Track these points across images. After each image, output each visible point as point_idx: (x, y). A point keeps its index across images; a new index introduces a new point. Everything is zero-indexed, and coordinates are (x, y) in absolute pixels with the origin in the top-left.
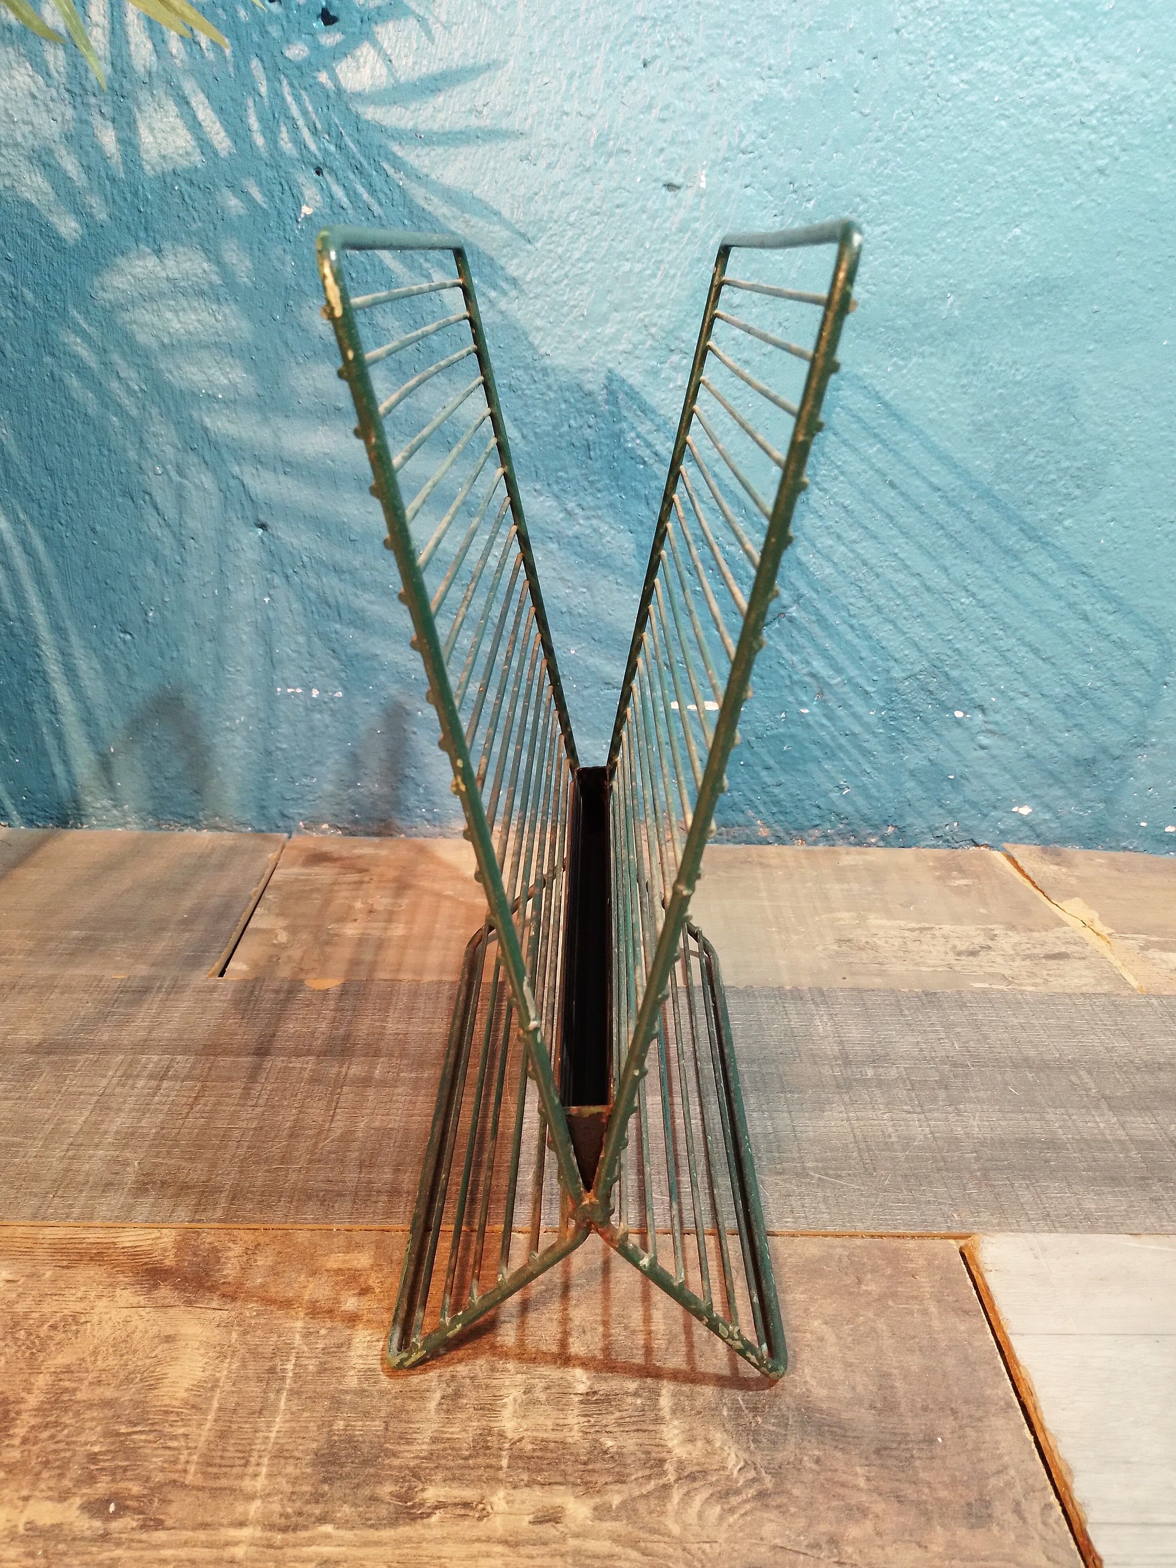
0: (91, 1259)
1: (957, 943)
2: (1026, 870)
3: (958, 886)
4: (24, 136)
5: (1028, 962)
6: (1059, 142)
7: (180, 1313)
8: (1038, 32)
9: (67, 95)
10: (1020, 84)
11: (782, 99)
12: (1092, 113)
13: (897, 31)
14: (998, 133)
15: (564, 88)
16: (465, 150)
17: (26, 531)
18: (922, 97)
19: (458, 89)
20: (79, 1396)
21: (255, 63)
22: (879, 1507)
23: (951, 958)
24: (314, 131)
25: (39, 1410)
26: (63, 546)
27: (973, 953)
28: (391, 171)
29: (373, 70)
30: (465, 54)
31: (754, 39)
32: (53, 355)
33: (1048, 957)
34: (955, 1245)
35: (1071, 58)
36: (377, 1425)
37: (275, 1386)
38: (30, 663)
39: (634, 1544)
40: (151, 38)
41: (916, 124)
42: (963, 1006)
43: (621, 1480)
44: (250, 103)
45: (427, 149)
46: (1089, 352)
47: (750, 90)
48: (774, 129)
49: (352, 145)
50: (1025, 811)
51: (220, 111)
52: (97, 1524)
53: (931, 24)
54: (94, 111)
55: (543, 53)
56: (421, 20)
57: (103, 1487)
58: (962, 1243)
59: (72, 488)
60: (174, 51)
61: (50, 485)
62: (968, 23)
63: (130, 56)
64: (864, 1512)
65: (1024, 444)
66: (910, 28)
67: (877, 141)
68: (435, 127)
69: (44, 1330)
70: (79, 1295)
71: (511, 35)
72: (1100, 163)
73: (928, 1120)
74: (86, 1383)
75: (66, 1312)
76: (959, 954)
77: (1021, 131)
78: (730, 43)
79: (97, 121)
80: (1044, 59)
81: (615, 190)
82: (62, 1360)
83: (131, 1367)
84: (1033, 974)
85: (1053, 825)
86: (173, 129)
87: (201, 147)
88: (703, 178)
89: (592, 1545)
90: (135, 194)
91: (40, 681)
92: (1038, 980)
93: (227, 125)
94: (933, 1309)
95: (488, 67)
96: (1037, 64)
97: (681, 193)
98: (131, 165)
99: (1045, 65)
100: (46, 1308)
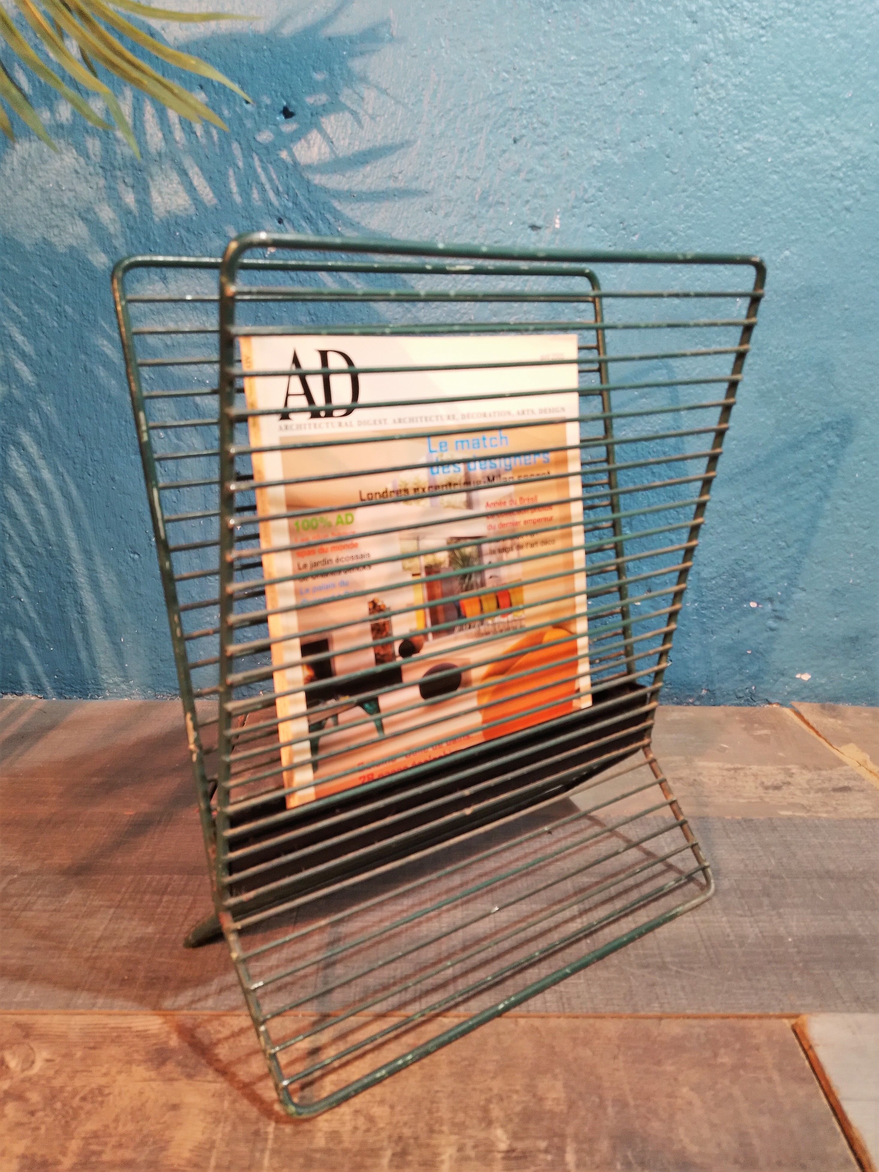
0: (113, 1041)
1: (764, 780)
2: (811, 722)
3: (760, 736)
4: (69, 200)
5: (820, 795)
6: (815, 189)
7: (182, 1085)
8: (798, 113)
9: (100, 171)
10: (787, 150)
11: (614, 163)
12: (839, 169)
13: (697, 114)
14: (772, 184)
15: (456, 159)
16: (386, 204)
17: (64, 481)
18: (715, 159)
19: (381, 161)
20: (105, 1157)
21: (235, 146)
23: (761, 791)
24: (277, 193)
26: (90, 490)
27: (777, 788)
28: (332, 220)
29: (320, 149)
30: (385, 137)
31: (593, 122)
32: (86, 354)
33: (835, 790)
34: (787, 1023)
35: (823, 131)
37: (260, 1146)
38: (63, 577)
40: (162, 130)
41: (712, 179)
42: (774, 829)
44: (231, 172)
45: (359, 204)
46: (843, 338)
47: (590, 158)
48: (609, 185)
49: (304, 202)
50: (806, 677)
51: (210, 180)
53: (720, 109)
54: (120, 181)
55: (442, 135)
56: (354, 113)
58: (793, 1021)
59: (98, 449)
60: (178, 139)
61: (82, 447)
62: (748, 108)
63: (146, 143)
65: (797, 406)
66: (706, 112)
67: (684, 191)
68: (364, 188)
70: (104, 1070)
71: (418, 123)
72: (847, 203)
73: (757, 922)
74: (110, 1146)
75: (94, 1086)
76: (767, 788)
77: (788, 182)
78: (576, 125)
79: (121, 187)
80: (803, 132)
81: (494, 231)
83: (145, 1132)
84: (825, 804)
85: (827, 688)
86: (176, 192)
87: (195, 204)
88: (557, 221)
90: (148, 239)
91: (70, 590)
92: (830, 809)
93: (214, 189)
94: (775, 1077)
95: (402, 145)
96: (799, 136)
97: (541, 232)
98: (145, 218)
99: (804, 136)
100: (78, 1083)
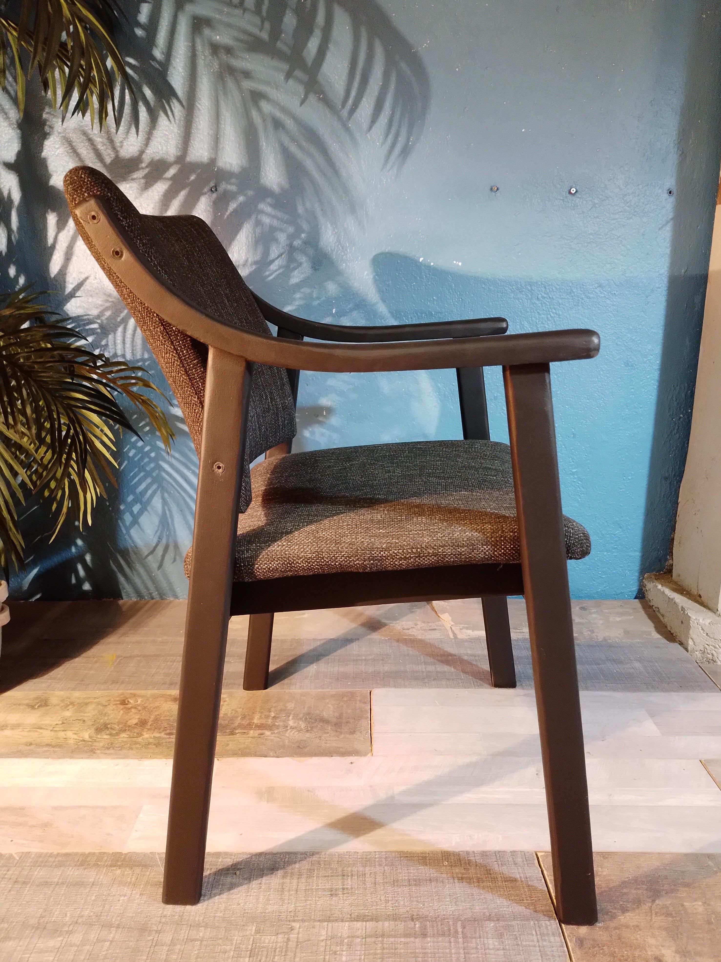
5: (423, 631)
22: (332, 732)
25: (152, 721)
33: (430, 629)
34: (369, 690)
36: (227, 722)
39: (278, 737)
43: (278, 729)
52: (168, 736)
57: (168, 731)
58: (371, 690)
64: (328, 733)
69: (152, 709)
73: (374, 667)
82: (157, 713)
84: (422, 634)
89: (270, 738)
92: (423, 636)
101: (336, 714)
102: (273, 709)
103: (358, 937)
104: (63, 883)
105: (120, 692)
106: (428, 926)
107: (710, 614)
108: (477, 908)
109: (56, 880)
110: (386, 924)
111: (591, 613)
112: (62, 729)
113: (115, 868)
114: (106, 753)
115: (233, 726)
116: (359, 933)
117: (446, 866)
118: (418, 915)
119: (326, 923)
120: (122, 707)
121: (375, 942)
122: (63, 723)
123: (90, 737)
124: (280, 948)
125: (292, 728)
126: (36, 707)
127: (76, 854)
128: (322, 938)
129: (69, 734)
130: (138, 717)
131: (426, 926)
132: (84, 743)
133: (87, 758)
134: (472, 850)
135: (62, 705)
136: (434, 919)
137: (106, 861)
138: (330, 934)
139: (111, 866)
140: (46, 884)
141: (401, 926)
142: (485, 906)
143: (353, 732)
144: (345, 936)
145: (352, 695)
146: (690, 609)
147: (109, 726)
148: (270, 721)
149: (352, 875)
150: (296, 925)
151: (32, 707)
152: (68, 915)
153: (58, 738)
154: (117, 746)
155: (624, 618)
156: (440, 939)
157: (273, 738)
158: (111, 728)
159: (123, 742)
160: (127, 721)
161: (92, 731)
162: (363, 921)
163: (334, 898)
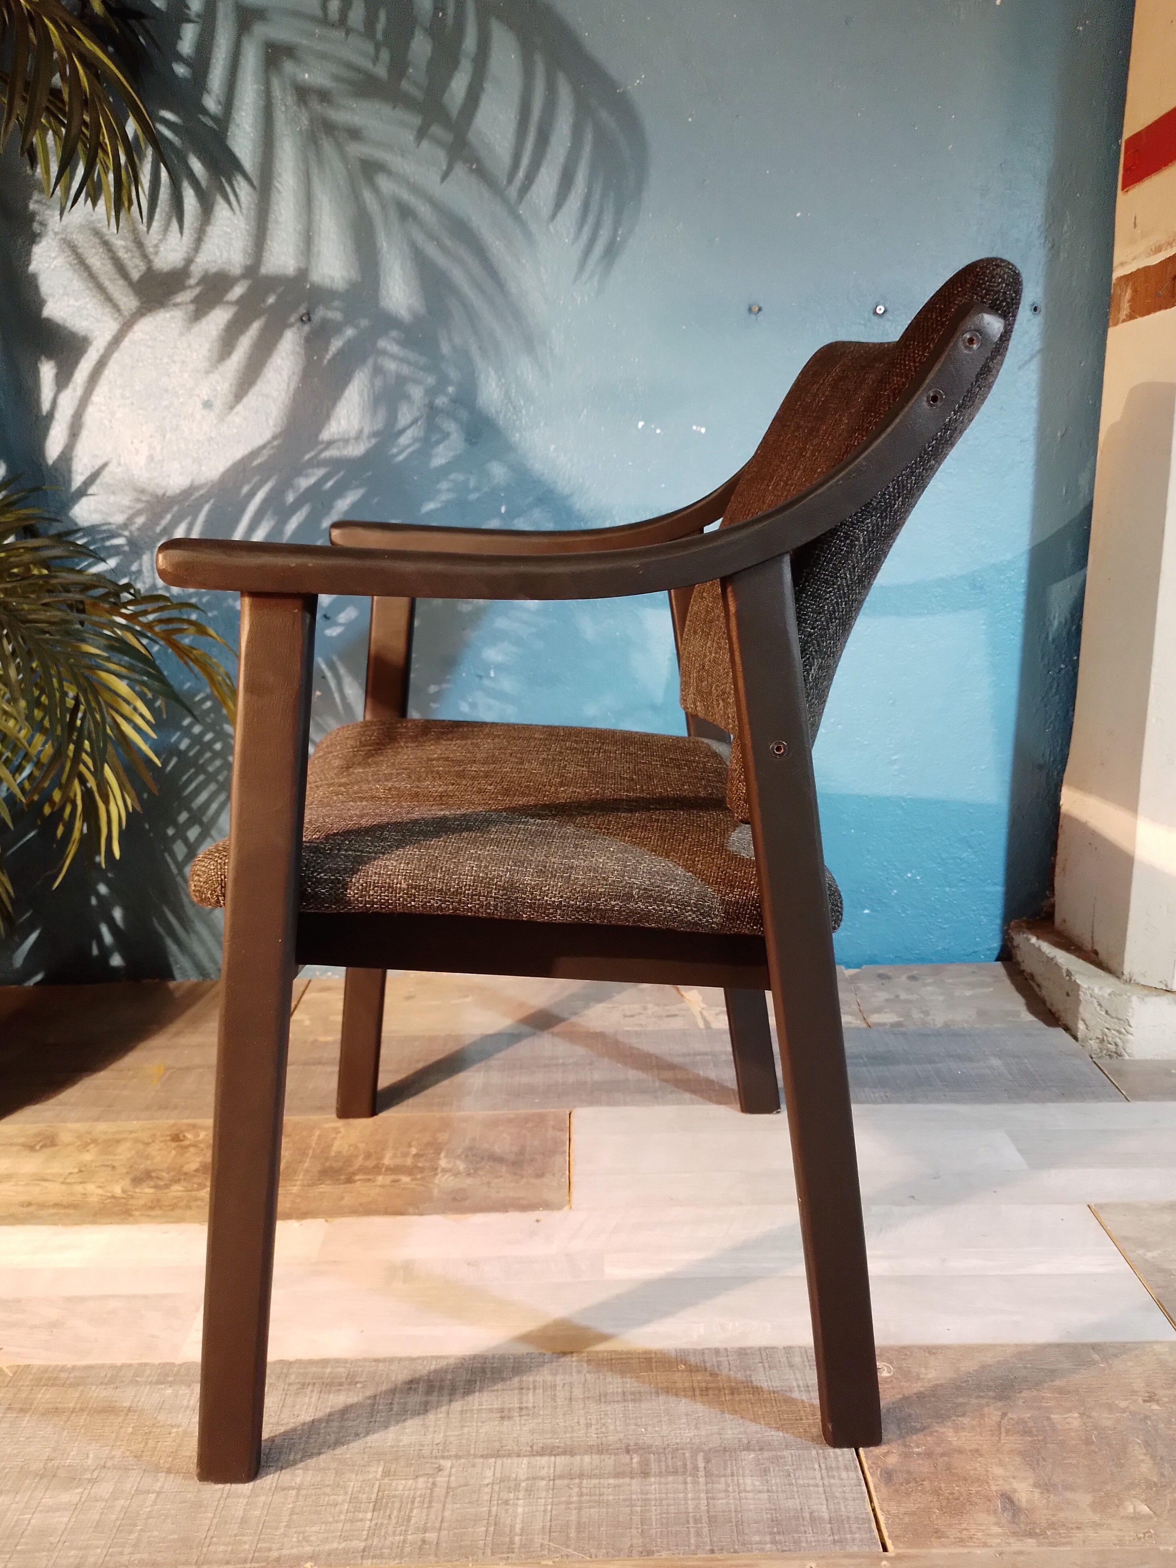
5: (656, 1019)
22: (507, 1175)
34: (567, 1113)
39: (422, 1185)
43: (422, 1172)
58: (569, 1111)
64: (501, 1177)
84: (655, 1023)
89: (408, 1186)
94: (550, 1129)
101: (515, 1149)
102: (414, 1143)
103: (543, 1479)
104: (82, 1410)
105: (172, 1121)
106: (652, 1460)
107: (1111, 980)
108: (730, 1432)
109: (72, 1405)
110: (587, 1458)
111: (925, 985)
112: (80, 1180)
113: (163, 1386)
114: (149, 1216)
115: (351, 1170)
116: (544, 1472)
117: (683, 1371)
118: (636, 1444)
119: (493, 1460)
120: (174, 1144)
121: (568, 1486)
122: (80, 1171)
123: (124, 1191)
124: (420, 1496)
125: (444, 1171)
126: (38, 1147)
127: (102, 1367)
128: (487, 1481)
129: (91, 1187)
130: (199, 1159)
131: (648, 1460)
132: (113, 1200)
133: (118, 1223)
134: (724, 1346)
135: (79, 1143)
136: (661, 1451)
137: (149, 1376)
138: (498, 1475)
139: (158, 1383)
140: (56, 1411)
141: (609, 1461)
142: (742, 1429)
143: (540, 1175)
144: (523, 1478)
145: (541, 1119)
146: (1080, 973)
147: (154, 1174)
148: (409, 1161)
149: (535, 1388)
150: (447, 1464)
151: (32, 1148)
152: (91, 1456)
153: (72, 1194)
154: (166, 1203)
155: (978, 991)
156: (671, 1478)
157: (413, 1186)
158: (158, 1178)
159: (177, 1198)
160: (182, 1167)
161: (126, 1183)
162: (550, 1455)
163: (505, 1423)
